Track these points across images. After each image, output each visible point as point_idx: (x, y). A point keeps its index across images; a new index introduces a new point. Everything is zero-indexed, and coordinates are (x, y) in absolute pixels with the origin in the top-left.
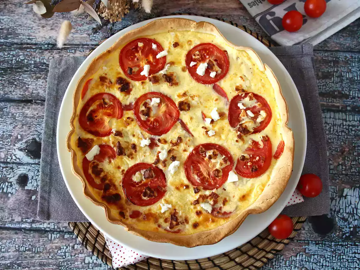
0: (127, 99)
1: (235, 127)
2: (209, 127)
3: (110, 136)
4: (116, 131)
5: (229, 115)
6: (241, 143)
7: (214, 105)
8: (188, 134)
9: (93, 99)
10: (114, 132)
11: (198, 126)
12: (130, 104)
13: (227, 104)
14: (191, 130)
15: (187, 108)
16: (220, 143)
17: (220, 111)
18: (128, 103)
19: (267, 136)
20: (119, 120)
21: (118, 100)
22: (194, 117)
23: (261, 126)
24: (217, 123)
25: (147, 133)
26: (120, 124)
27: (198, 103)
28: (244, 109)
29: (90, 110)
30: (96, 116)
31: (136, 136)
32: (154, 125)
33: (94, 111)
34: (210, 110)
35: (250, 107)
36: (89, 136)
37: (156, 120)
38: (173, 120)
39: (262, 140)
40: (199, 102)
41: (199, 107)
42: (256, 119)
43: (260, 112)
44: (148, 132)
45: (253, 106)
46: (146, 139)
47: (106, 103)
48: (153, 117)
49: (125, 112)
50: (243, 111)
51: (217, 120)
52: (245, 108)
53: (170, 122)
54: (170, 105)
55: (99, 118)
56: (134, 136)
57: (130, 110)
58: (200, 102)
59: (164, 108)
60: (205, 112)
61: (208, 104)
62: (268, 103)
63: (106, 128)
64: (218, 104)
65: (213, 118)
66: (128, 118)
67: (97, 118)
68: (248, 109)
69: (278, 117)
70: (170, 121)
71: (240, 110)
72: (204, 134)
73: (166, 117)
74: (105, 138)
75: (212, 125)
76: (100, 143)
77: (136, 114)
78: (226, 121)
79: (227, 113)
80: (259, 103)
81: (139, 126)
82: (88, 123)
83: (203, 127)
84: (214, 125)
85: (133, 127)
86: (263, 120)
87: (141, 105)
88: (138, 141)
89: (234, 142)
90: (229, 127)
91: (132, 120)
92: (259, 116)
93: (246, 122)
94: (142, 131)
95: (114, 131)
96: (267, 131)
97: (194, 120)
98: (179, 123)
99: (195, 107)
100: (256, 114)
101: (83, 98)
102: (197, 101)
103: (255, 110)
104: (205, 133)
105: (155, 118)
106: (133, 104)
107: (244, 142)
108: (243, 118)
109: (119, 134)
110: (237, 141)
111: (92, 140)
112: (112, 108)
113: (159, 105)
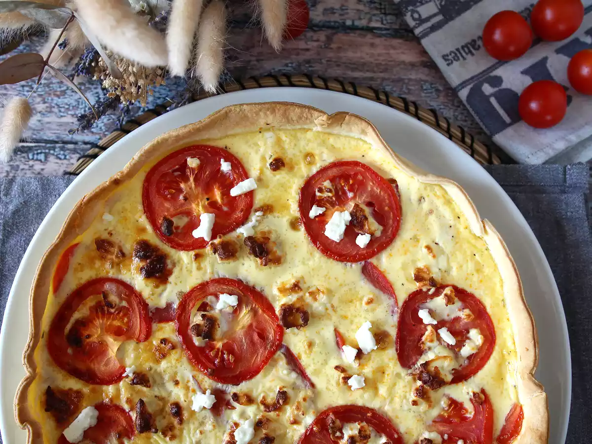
0: (160, 295)
1: (411, 368)
2: (351, 367)
3: (121, 383)
4: (134, 373)
5: (397, 338)
6: (423, 406)
7: (363, 314)
8: (303, 381)
9: (80, 294)
10: (131, 375)
11: (326, 362)
12: (169, 305)
13: (393, 312)
14: (309, 372)
15: (301, 322)
16: (375, 404)
17: (378, 328)
18: (163, 304)
19: (483, 391)
20: (142, 345)
21: (140, 295)
22: (317, 341)
23: (470, 363)
24: (370, 359)
25: (206, 379)
26: (144, 356)
27: (327, 309)
28: (432, 325)
29: (72, 320)
30: (89, 336)
31: (180, 383)
32: (223, 359)
33: (84, 323)
34: (354, 327)
35: (446, 318)
36: (73, 384)
37: (228, 348)
38: (269, 347)
39: (471, 400)
40: (329, 306)
41: (329, 317)
42: (460, 349)
43: (468, 332)
44: (208, 377)
45: (453, 316)
46: (204, 393)
47: (110, 305)
48: (221, 339)
49: (155, 326)
50: (429, 328)
51: (369, 350)
52: (435, 322)
53: (261, 353)
54: (260, 311)
55: (94, 339)
56: (177, 383)
57: (167, 320)
58: (333, 306)
59: (247, 317)
60: (342, 330)
61: (351, 311)
62: (489, 310)
63: (111, 365)
64: (373, 310)
65: (361, 346)
66: (164, 341)
67: (91, 339)
68: (441, 324)
69: (509, 344)
70: (261, 351)
71: (423, 326)
72: (338, 384)
73: (252, 342)
74: (110, 389)
75: (357, 362)
76: (97, 401)
77: (182, 330)
78: (391, 353)
79: (393, 332)
80: (467, 311)
81: (190, 360)
82: (70, 351)
83: (337, 368)
84: (362, 361)
85: (174, 362)
86: (474, 352)
87: (194, 311)
88: (186, 395)
89: (407, 405)
90: (399, 368)
91: (173, 347)
92: (467, 341)
93: (438, 358)
94: (195, 373)
95: (129, 371)
96: (482, 378)
97: (316, 349)
98: (282, 356)
99: (319, 317)
100: (461, 336)
101: (56, 289)
102: (325, 304)
103: (458, 327)
104: (341, 380)
105: (225, 341)
106: (175, 306)
107: (430, 406)
108: (429, 344)
109: (141, 379)
110: (415, 403)
111: (79, 393)
112: (125, 315)
113: (236, 311)
